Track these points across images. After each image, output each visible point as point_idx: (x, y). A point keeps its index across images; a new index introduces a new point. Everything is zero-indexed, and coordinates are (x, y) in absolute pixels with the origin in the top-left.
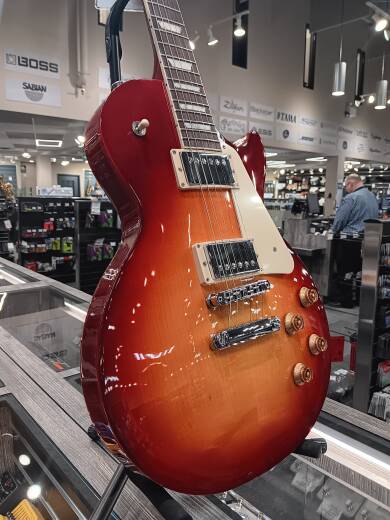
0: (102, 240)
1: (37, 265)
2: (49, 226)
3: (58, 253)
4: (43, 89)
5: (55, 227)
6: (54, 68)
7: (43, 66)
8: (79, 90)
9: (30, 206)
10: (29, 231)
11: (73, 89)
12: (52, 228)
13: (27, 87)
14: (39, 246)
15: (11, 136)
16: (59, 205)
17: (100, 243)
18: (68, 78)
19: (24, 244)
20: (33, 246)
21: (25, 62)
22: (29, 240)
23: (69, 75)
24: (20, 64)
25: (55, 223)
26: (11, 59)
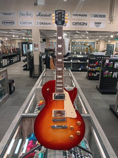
0: (108, 71)
1: (92, 74)
2: (97, 63)
3: (98, 71)
4: (100, 23)
5: (98, 64)
6: (104, 16)
7: (101, 16)
8: (111, 22)
9: (92, 58)
10: (91, 65)
11: (109, 22)
12: (97, 64)
13: (96, 23)
14: (93, 69)
15: (92, 35)
16: (100, 57)
17: (107, 72)
18: (108, 19)
19: (89, 68)
20: (91, 69)
21: (96, 16)
22: (90, 67)
23: (109, 18)
24: (94, 17)
25: (98, 63)
26: (92, 16)
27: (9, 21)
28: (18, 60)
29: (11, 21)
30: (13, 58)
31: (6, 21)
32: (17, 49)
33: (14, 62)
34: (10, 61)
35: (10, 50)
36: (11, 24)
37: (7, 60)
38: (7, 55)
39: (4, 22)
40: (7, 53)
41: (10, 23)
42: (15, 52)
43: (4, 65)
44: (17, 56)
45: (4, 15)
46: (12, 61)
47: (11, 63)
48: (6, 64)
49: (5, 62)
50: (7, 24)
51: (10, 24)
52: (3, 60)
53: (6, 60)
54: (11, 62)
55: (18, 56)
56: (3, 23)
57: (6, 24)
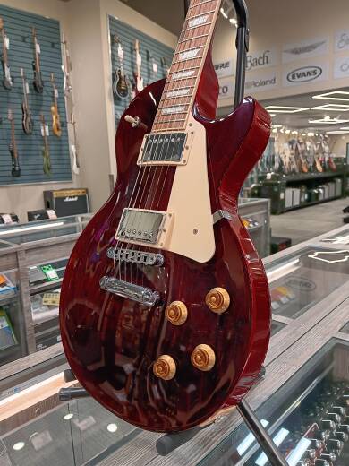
27: (305, 71)
28: (339, 193)
29: (313, 69)
30: (322, 188)
31: (299, 72)
32: (337, 160)
33: (321, 198)
34: (310, 195)
35: (315, 164)
36: (312, 77)
37: (301, 192)
38: (301, 177)
39: (293, 76)
40: (303, 172)
41: (309, 74)
42: (331, 169)
43: (288, 204)
44: (335, 182)
45: (294, 56)
46: (317, 195)
47: (312, 201)
48: (297, 203)
49: (292, 196)
50: (300, 79)
51: (309, 77)
52: (289, 191)
53: (297, 192)
54: (313, 198)
55: (339, 180)
56: (290, 77)
57: (297, 79)
